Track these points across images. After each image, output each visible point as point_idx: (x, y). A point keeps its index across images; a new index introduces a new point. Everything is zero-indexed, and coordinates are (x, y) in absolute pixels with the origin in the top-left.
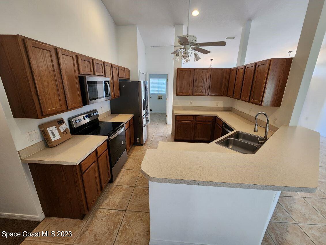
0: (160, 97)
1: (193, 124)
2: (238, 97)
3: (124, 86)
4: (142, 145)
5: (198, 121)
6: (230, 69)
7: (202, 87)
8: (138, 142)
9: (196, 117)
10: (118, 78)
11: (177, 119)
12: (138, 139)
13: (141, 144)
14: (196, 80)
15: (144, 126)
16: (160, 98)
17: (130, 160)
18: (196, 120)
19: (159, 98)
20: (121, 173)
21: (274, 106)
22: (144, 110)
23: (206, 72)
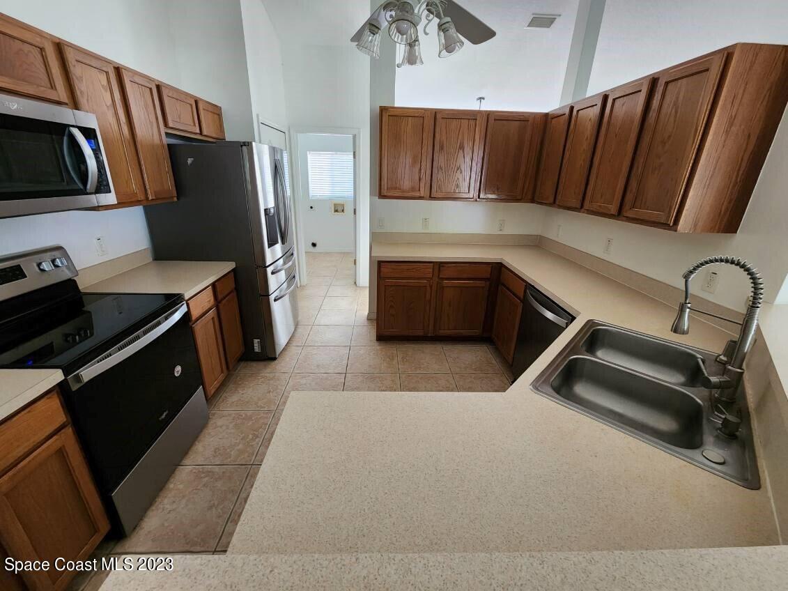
0: (338, 209)
1: (431, 287)
2: (575, 202)
3: (190, 161)
4: (275, 359)
5: (447, 279)
6: (546, 115)
7: (459, 171)
8: (257, 348)
9: (440, 266)
10: (163, 130)
11: (382, 275)
12: (256, 341)
13: (268, 355)
14: (442, 148)
15: (275, 300)
16: (340, 209)
17: (219, 422)
18: (440, 276)
19: (336, 211)
20: (171, 486)
21: (718, 232)
22: (270, 245)
23: (472, 122)
